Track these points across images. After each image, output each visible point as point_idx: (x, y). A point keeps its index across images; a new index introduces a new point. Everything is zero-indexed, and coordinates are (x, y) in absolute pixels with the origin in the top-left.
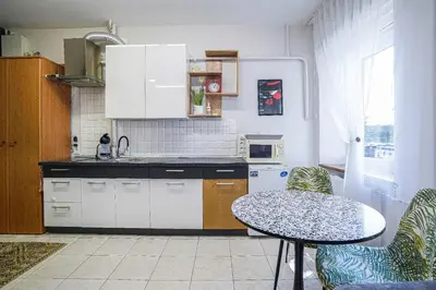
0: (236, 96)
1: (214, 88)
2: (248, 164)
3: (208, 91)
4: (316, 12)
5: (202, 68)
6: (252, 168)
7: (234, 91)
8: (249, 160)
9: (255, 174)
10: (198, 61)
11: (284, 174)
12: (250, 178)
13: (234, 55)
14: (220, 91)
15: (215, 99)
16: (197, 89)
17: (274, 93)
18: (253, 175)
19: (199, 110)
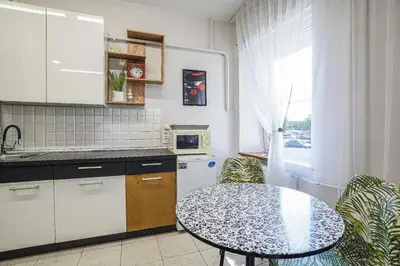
0: (160, 83)
1: (136, 73)
2: (176, 156)
3: (129, 75)
4: (238, 11)
5: (124, 49)
6: (180, 160)
7: (159, 79)
8: (176, 151)
9: (184, 166)
10: (117, 41)
11: (212, 164)
12: (179, 171)
13: (159, 40)
14: (143, 76)
15: (138, 85)
16: (117, 73)
17: (198, 83)
18: (182, 168)
19: (119, 97)
